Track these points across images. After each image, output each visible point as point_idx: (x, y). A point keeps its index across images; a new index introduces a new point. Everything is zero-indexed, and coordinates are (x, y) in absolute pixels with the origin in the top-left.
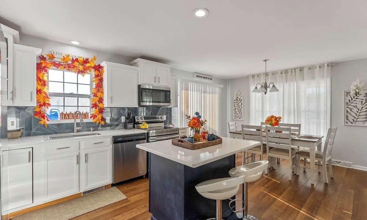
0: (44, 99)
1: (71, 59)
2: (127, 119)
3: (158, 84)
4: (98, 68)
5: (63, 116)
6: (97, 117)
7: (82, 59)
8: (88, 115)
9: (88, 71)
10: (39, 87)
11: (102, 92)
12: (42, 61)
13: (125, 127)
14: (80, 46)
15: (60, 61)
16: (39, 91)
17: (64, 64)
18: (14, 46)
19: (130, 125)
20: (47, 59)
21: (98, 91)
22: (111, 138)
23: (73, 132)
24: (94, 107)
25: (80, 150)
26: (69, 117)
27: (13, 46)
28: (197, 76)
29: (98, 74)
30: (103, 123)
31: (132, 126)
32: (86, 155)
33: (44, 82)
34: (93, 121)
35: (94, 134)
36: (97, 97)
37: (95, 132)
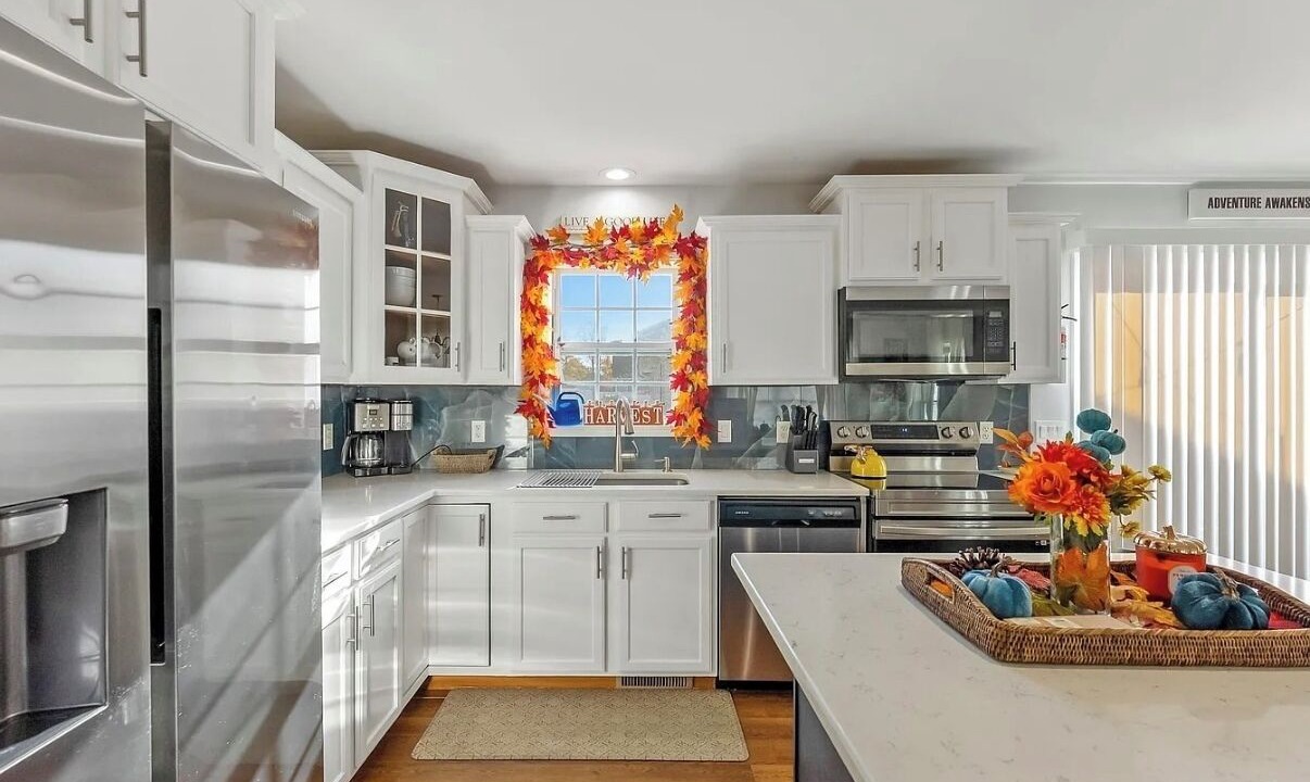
0: (542, 364)
1: (609, 232)
2: (794, 430)
3: (937, 274)
4: (691, 247)
5: (592, 415)
6: (686, 420)
7: (642, 225)
8: (661, 414)
9: (660, 263)
10: (530, 329)
11: (703, 331)
12: (539, 253)
13: (789, 465)
14: (632, 183)
15: (581, 243)
16: (529, 342)
17: (593, 249)
18: (468, 220)
19: (807, 460)
20: (551, 243)
21: (691, 327)
22: (712, 502)
23: (612, 466)
24: (679, 387)
25: (607, 531)
26: (606, 420)
27: (465, 223)
28: (1214, 203)
29: (691, 268)
30: (704, 442)
31: (812, 461)
32: (627, 553)
33: (543, 312)
34: (673, 435)
35: (672, 482)
36: (688, 348)
37: (677, 474)
